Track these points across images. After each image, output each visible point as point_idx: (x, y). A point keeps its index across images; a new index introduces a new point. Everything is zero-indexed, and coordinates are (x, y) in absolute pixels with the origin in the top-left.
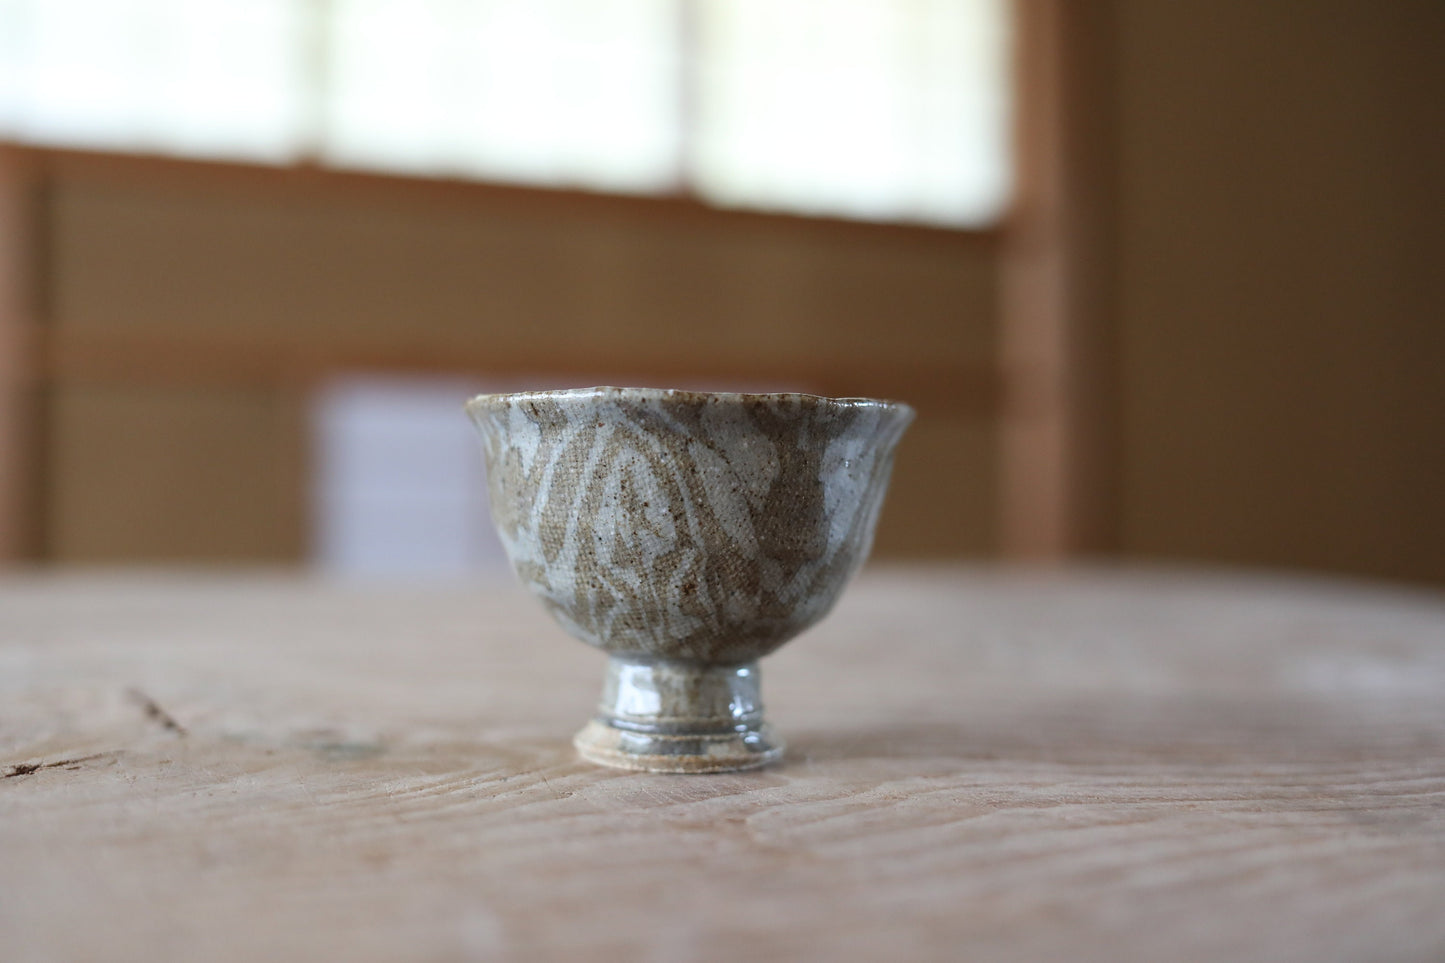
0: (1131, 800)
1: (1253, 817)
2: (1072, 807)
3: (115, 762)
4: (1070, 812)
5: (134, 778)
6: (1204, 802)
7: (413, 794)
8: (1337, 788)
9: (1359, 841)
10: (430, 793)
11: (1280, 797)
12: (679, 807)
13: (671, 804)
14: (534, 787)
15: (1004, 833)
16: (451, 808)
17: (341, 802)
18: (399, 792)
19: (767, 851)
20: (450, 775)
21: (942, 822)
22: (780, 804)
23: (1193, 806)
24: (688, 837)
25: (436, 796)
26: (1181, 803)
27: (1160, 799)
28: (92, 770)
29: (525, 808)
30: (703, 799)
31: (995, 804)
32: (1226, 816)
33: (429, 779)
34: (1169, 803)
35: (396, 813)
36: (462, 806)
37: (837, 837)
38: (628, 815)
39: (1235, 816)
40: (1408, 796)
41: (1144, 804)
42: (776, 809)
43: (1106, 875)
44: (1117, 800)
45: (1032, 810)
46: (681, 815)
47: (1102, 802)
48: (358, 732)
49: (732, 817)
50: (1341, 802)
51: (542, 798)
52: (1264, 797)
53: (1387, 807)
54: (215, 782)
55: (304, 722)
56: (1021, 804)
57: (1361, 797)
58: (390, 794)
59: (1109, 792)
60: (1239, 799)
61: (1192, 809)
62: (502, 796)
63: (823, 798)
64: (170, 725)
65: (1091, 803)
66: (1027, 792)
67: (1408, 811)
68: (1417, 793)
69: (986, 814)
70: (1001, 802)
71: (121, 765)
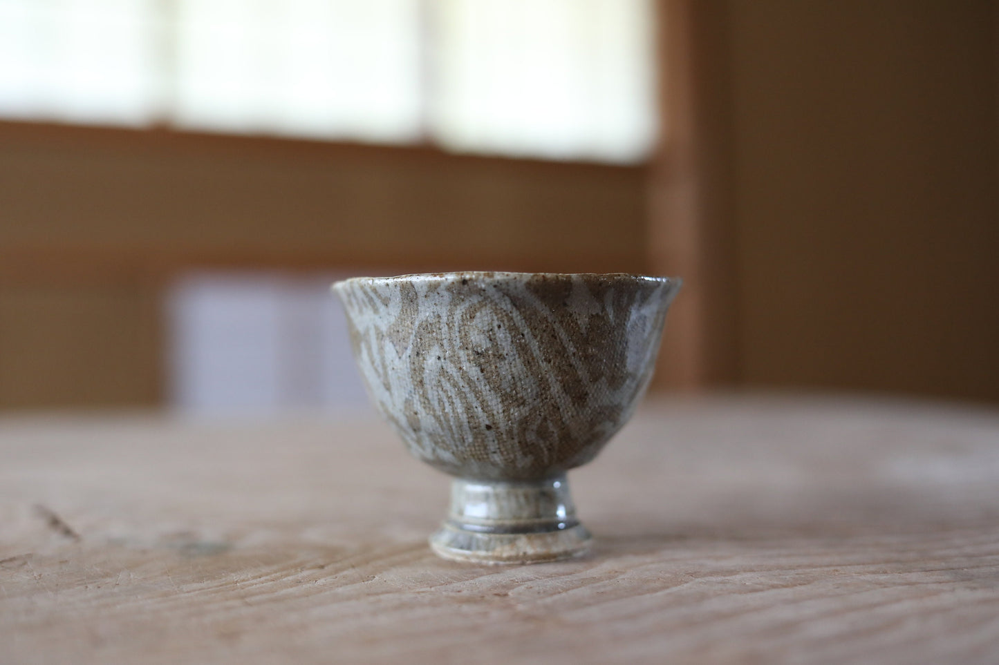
0: (791, 568)
1: (882, 578)
2: (749, 575)
3: (25, 563)
4: (749, 579)
5: (40, 575)
6: (845, 567)
7: (255, 581)
8: (939, 553)
9: (964, 594)
10: (267, 581)
11: (898, 561)
12: (457, 585)
13: (450, 583)
14: (345, 573)
15: (703, 597)
16: (284, 592)
17: (200, 590)
18: (243, 580)
19: (528, 618)
20: (275, 567)
21: (655, 590)
22: (532, 580)
23: (837, 571)
24: (465, 608)
25: (272, 582)
26: (826, 569)
27: (811, 566)
28: (8, 570)
29: (340, 590)
30: (473, 578)
31: (691, 575)
32: (862, 577)
33: (265, 570)
34: (818, 569)
35: (243, 597)
36: (291, 590)
37: (579, 604)
38: (419, 593)
39: (869, 577)
40: (989, 558)
41: (800, 571)
42: (529, 583)
44: (781, 568)
45: (720, 579)
46: (459, 592)
47: (769, 570)
48: (210, 534)
49: (496, 591)
50: (943, 564)
51: (353, 582)
53: (978, 567)
54: (103, 577)
55: (168, 527)
56: (712, 574)
57: (956, 559)
58: (237, 582)
59: (773, 562)
60: (869, 564)
61: (837, 573)
62: (321, 581)
63: (564, 574)
64: (68, 532)
65: (761, 571)
66: (712, 564)
67: (994, 569)
69: (686, 582)
70: (695, 573)
71: (30, 565)
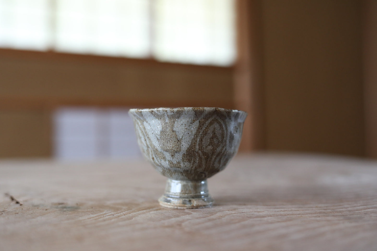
1: (318, 219)
2: (270, 218)
4: (270, 219)
5: (8, 218)
6: (305, 215)
7: (88, 220)
8: (339, 210)
9: (347, 224)
10: (93, 220)
11: (324, 213)
12: (163, 221)
14: (122, 217)
15: (253, 226)
16: (99, 224)
17: (68, 223)
18: (84, 220)
19: (189, 233)
20: (96, 215)
21: (236, 223)
22: (191, 219)
23: (302, 216)
24: (167, 230)
25: (95, 220)
26: (298, 215)
27: (293, 214)
29: (120, 223)
30: (169, 219)
31: (249, 217)
33: (92, 216)
34: (295, 216)
35: (84, 226)
36: (102, 223)
37: (208, 228)
38: (149, 224)
39: (313, 218)
40: (357, 211)
41: (288, 216)
42: (190, 221)
43: (283, 236)
44: (281, 215)
45: (259, 219)
47: (277, 216)
48: (71, 202)
49: (178, 224)
50: (340, 214)
51: (125, 220)
52: (320, 213)
53: (353, 215)
54: (32, 219)
55: (56, 200)
56: (256, 217)
57: (345, 212)
58: (82, 220)
59: (279, 213)
60: (314, 214)
61: (302, 217)
62: (113, 220)
64: (17, 203)
65: (274, 216)
66: (256, 214)
67: (358, 216)
68: (360, 210)
69: (247, 220)
71: (4, 214)
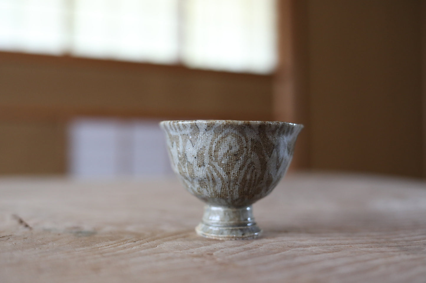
0: (332, 245)
1: (370, 249)
2: (314, 247)
3: (9, 238)
4: (314, 249)
5: (15, 244)
6: (354, 245)
7: (106, 247)
8: (394, 240)
9: (404, 256)
10: (111, 247)
11: (377, 243)
12: (191, 250)
13: (189, 249)
14: (145, 244)
15: (295, 256)
16: (119, 252)
17: (83, 250)
18: (101, 247)
19: (221, 264)
20: (115, 242)
21: (275, 253)
22: (223, 248)
23: (351, 246)
24: (195, 260)
25: (114, 248)
27: (340, 244)
28: (1, 241)
29: (142, 251)
30: (199, 247)
31: (290, 247)
32: (362, 249)
33: (111, 242)
34: (344, 246)
35: (101, 254)
36: (122, 251)
37: (243, 258)
38: (176, 253)
39: (365, 249)
40: (415, 242)
41: (336, 246)
42: (222, 250)
43: (329, 269)
44: (327, 245)
45: (302, 249)
46: (193, 252)
47: (323, 246)
48: (87, 227)
49: (208, 253)
50: (396, 244)
51: (148, 248)
52: (373, 243)
53: (410, 245)
54: (42, 244)
55: (69, 224)
56: (299, 247)
57: (401, 242)
58: (99, 247)
59: (324, 242)
60: (365, 244)
61: (351, 247)
62: (134, 248)
63: (236, 246)
64: (27, 226)
65: (320, 246)
66: (299, 243)
67: (417, 246)
68: (418, 240)
69: (288, 250)
70: (292, 246)
71: (11, 239)
